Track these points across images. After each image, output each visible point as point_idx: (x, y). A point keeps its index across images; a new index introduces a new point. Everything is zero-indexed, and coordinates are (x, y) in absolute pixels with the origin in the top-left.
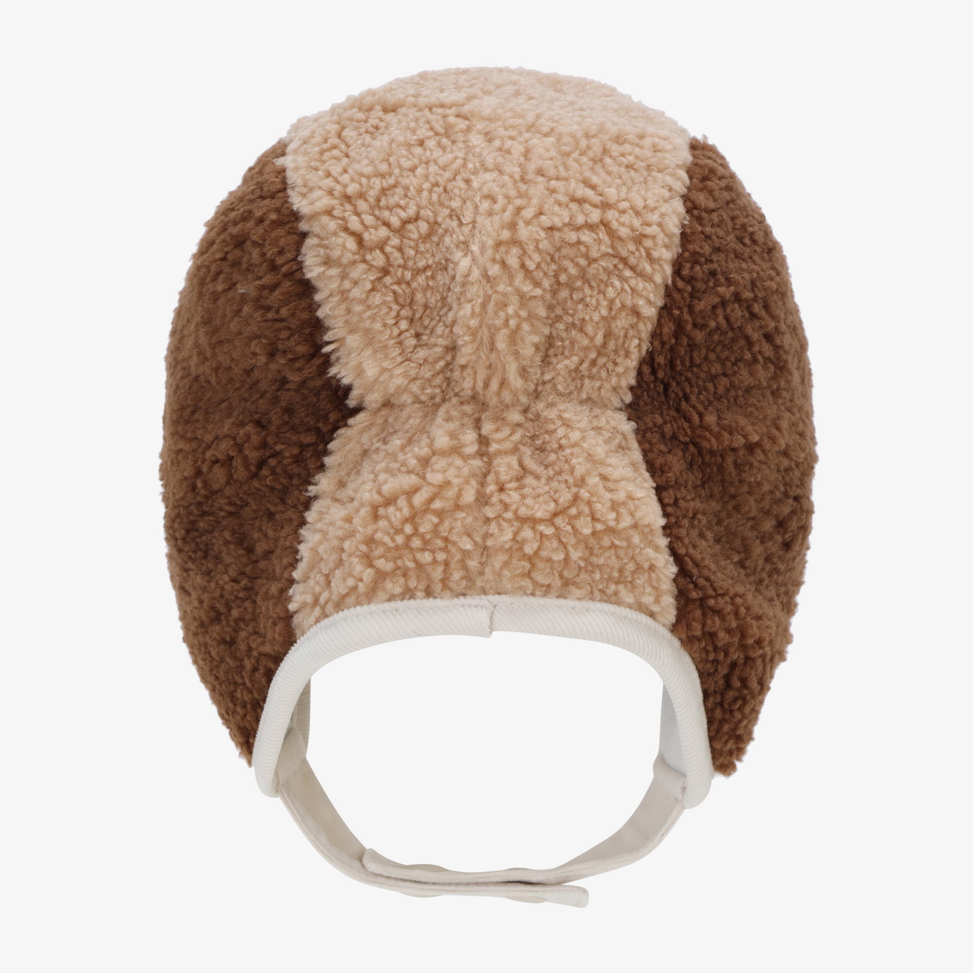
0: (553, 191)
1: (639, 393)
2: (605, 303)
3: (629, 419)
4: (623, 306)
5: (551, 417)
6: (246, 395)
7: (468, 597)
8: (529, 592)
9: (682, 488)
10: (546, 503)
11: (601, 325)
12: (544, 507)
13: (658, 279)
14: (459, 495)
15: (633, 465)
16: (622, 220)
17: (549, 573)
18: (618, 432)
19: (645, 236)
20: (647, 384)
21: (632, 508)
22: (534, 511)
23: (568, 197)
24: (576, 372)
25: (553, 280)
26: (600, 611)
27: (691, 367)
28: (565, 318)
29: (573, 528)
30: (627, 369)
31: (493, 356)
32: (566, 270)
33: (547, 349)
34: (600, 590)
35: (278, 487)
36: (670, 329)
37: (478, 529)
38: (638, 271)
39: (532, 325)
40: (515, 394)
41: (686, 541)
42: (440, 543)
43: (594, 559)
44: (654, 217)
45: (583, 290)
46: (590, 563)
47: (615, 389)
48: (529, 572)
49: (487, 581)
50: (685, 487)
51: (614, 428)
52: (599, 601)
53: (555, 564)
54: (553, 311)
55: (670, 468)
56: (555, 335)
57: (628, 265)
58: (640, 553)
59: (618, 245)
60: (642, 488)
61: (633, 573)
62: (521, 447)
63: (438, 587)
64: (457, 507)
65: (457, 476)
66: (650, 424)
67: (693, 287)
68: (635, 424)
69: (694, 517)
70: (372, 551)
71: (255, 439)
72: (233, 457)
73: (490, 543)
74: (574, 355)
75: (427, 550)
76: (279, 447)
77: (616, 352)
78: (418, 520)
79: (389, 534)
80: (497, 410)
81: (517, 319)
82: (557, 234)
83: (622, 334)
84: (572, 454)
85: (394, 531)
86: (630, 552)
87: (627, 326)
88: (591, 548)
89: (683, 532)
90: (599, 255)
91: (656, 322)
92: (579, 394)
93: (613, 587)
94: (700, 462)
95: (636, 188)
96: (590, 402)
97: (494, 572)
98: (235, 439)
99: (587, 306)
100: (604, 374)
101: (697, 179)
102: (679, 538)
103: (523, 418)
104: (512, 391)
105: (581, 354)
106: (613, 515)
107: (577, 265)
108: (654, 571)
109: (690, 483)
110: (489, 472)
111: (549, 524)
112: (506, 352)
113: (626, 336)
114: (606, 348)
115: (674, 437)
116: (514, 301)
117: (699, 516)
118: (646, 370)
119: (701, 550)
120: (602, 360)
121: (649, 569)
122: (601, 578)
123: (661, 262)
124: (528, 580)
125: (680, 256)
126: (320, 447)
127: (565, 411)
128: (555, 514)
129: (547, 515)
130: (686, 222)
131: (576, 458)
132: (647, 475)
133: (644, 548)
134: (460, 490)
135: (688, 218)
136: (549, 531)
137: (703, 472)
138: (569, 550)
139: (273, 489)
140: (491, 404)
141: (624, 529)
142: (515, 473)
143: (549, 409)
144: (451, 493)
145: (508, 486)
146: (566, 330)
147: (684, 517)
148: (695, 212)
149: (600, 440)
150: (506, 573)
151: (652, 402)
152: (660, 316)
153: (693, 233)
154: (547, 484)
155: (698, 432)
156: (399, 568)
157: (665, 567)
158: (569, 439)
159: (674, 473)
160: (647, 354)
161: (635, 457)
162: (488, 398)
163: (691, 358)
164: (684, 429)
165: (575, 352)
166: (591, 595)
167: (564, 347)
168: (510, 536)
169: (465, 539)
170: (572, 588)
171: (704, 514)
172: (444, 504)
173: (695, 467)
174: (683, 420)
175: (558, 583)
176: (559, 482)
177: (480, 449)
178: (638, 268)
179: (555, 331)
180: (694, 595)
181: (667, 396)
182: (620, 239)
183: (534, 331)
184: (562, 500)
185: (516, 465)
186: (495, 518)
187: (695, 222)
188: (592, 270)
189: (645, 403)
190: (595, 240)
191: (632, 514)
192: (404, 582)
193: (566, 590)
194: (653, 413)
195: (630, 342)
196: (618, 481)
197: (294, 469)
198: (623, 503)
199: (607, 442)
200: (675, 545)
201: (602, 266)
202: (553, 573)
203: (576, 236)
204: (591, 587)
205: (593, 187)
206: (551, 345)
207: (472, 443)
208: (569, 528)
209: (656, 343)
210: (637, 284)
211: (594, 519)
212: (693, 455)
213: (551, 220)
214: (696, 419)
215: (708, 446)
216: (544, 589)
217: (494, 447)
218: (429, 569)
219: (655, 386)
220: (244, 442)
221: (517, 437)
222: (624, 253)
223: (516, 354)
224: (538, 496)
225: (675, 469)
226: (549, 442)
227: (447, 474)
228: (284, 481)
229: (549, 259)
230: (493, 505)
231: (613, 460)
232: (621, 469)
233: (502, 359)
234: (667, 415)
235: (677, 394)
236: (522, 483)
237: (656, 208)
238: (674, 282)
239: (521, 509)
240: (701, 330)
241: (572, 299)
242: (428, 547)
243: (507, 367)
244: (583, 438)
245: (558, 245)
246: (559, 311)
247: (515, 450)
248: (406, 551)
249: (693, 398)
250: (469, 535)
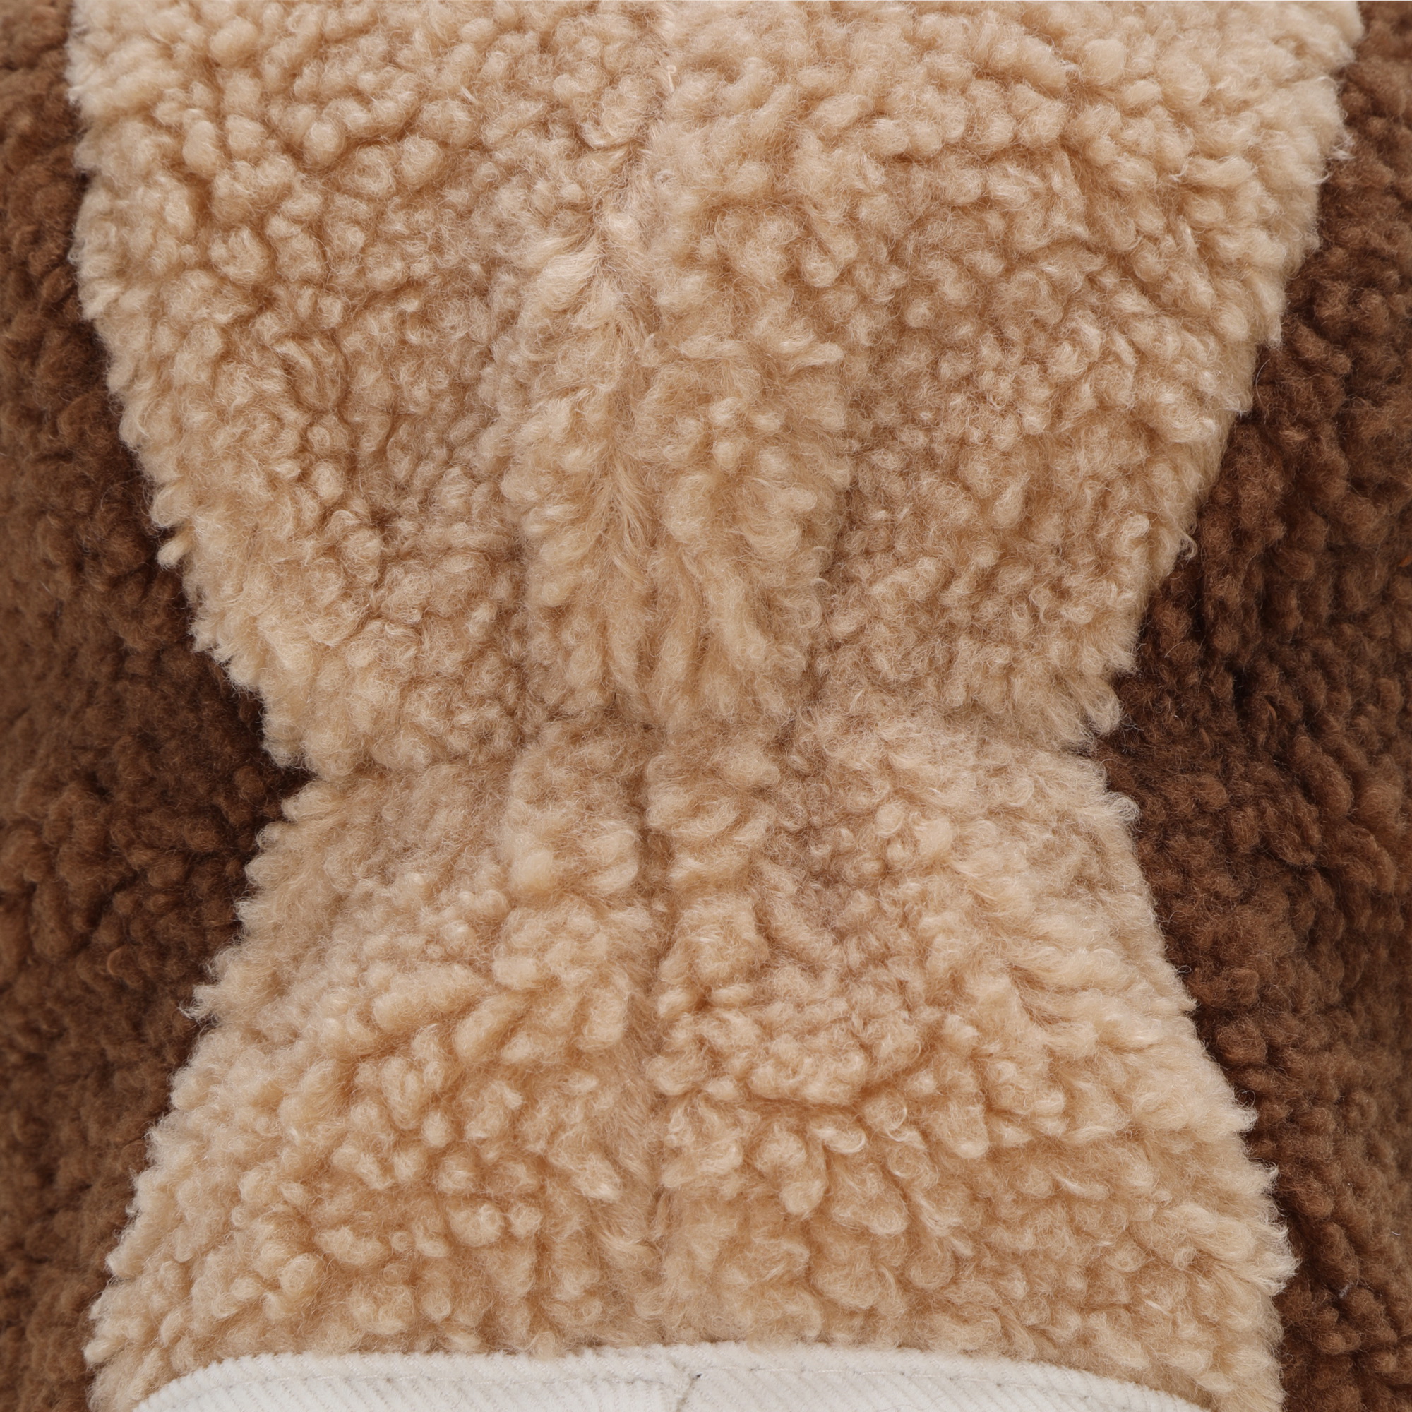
0: (927, 46)
1: (1147, 698)
2: (1041, 393)
3: (1112, 786)
4: (1104, 407)
5: (857, 766)
6: (58, 697)
7: (608, 1351)
8: (812, 1334)
9: (1285, 1014)
10: (837, 1052)
11: (1018, 461)
12: (831, 1065)
13: (1235, 325)
14: (580, 1018)
15: (1123, 939)
16: (1130, 135)
17: (869, 1275)
18: (1075, 829)
19: (1199, 189)
20: (1177, 670)
21: (1120, 1079)
22: (800, 1077)
23: (969, 64)
24: (930, 612)
25: (884, 317)
26: (1042, 1390)
27: (1334, 621)
28: (905, 435)
29: (925, 1135)
30: (1102, 614)
31: (659, 562)
32: (931, 288)
33: (840, 535)
34: (1032, 1329)
35: (132, 983)
36: (1271, 491)
37: (633, 1132)
38: (1165, 298)
39: (796, 457)
40: (745, 686)
41: (1336, 1173)
42: (523, 1176)
43: (1001, 1235)
44: (1240, 132)
45: (975, 349)
46: (988, 1245)
47: (1060, 680)
48: (809, 1271)
49: (673, 1303)
50: (1295, 1011)
51: (1062, 816)
52: (1033, 1360)
53: (883, 1246)
54: (868, 413)
55: (1245, 951)
56: (866, 487)
57: (1135, 277)
58: (1158, 1220)
59: (1107, 212)
60: (1149, 1014)
61: (1134, 1280)
62: (767, 867)
63: (518, 1320)
64: (576, 1057)
65: (576, 962)
66: (1186, 807)
67: (1358, 360)
68: (1134, 805)
69: (1345, 1101)
70: (319, 1202)
71: (84, 831)
72: (33, 887)
73: (672, 1178)
74: (924, 552)
75: (487, 1198)
76: (139, 857)
77: (1063, 553)
78: (466, 1099)
79: (375, 1148)
80: (694, 742)
81: (744, 439)
82: (920, 177)
83: (1089, 494)
84: (924, 897)
85: (392, 1138)
86: (1120, 1215)
87: (1109, 472)
88: (988, 1201)
89: (1322, 1147)
90: (1044, 242)
91: (1216, 466)
92: (940, 686)
93: (1073, 1322)
94: (1341, 929)
95: (1185, 42)
96: (979, 720)
97: (694, 1274)
98: (38, 831)
99: (982, 398)
100: (1020, 624)
101: (1387, 20)
102: (1309, 1166)
103: (774, 769)
104: (734, 675)
105: (948, 553)
106: (1054, 1101)
107: (970, 272)
108: (1207, 1274)
109: (1309, 996)
110: (669, 945)
111: (849, 1120)
112: (702, 545)
113: (1102, 503)
114: (1028, 538)
115: (1266, 851)
116: (740, 385)
117: (1360, 1096)
118: (1174, 622)
119: (1374, 1199)
120: (1015, 578)
121: (1192, 1267)
122: (1031, 1294)
123: (1248, 273)
124: (807, 1297)
125: (1314, 259)
126: (230, 869)
127: (900, 746)
128: (867, 1092)
129: (841, 1095)
130: (1342, 155)
131: (937, 912)
132: (1167, 972)
133: (1174, 1203)
134: (584, 1004)
135: (1349, 139)
136: (851, 1143)
137: (1347, 963)
138: (919, 1206)
139: (120, 988)
140: (671, 727)
141: (1095, 1144)
142: (744, 954)
143: (851, 737)
144: (557, 1014)
145: (723, 994)
146: (903, 474)
147: (1317, 1099)
148: (1377, 124)
149: (1017, 854)
150: (736, 1277)
151: (1194, 732)
152: (1233, 447)
153: (1364, 191)
154: (843, 992)
155: (1344, 834)
156: (395, 1257)
157: (1253, 1259)
158: (916, 844)
159: (1259, 966)
160: (1177, 568)
161: (1130, 913)
162: (659, 704)
163: (1339, 594)
164: (1299, 825)
165: (928, 545)
166: (1004, 1343)
167: (893, 527)
168: (731, 1157)
169: (596, 1163)
170: (942, 1321)
171: (1369, 1090)
172: (539, 1049)
173: (1324, 948)
174: (1299, 797)
175: (896, 1304)
176: (880, 987)
177: (643, 874)
178: (1168, 286)
179: (868, 477)
180: (1337, 1343)
181: (1245, 714)
182: (1116, 194)
183: (801, 473)
184: (886, 1047)
185: (748, 930)
186: (684, 1095)
187: (1372, 157)
188: (1013, 291)
189: (1169, 734)
190: (1036, 195)
191: (1119, 1098)
192: (410, 1302)
193: (923, 1326)
194: (1193, 770)
195: (1118, 523)
196: (1074, 991)
197: (172, 928)
198: (1089, 1061)
199: (1039, 861)
200: (1299, 1189)
201: (1049, 278)
202: (881, 1276)
203: (978, 181)
204: (1003, 1318)
205: (1053, 37)
206: (854, 522)
207: (621, 859)
208: (911, 1136)
209: (1216, 535)
210: (1159, 338)
211: (993, 1109)
212: (1320, 908)
213: (909, 133)
214: (1342, 791)
215: (1370, 881)
216: (857, 1322)
217: (685, 867)
218: (492, 1261)
219: (1206, 680)
220: (60, 840)
221: (753, 833)
222: (1124, 239)
223: (737, 551)
224: (813, 1030)
225: (1263, 955)
226: (852, 853)
227: (550, 956)
228: (147, 965)
229: (883, 253)
230: (677, 1053)
231: (1057, 922)
232: (1082, 951)
233: (692, 568)
234: (1245, 777)
235: (1282, 710)
236: (765, 985)
237: (1245, 104)
238: (1290, 342)
239: (760, 1071)
240: (1376, 502)
241: (934, 376)
242: (490, 1191)
243: (711, 598)
244: (961, 845)
245: (921, 210)
246: (886, 414)
247: (748, 877)
248: (424, 1204)
249: (1337, 724)
250: (608, 1153)
